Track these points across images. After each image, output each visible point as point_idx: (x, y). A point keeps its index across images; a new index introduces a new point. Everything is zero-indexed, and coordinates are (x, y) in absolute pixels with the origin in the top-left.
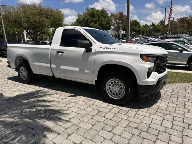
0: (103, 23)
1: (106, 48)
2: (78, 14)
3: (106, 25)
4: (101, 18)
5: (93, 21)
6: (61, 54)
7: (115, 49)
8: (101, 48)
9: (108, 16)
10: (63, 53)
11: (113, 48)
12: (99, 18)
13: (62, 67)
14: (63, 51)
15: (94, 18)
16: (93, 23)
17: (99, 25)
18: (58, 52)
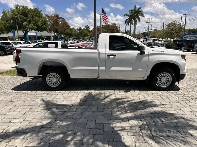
0: (39, 23)
1: (157, 51)
2: (4, 11)
3: (42, 25)
4: (35, 18)
5: (26, 21)
6: (113, 57)
7: (163, 51)
8: (152, 51)
9: (42, 17)
10: (115, 56)
11: (162, 51)
12: (33, 18)
13: (113, 68)
14: (115, 55)
15: (27, 17)
16: (26, 23)
17: (34, 25)
18: (109, 56)
